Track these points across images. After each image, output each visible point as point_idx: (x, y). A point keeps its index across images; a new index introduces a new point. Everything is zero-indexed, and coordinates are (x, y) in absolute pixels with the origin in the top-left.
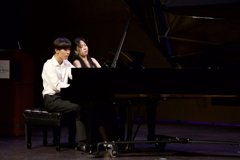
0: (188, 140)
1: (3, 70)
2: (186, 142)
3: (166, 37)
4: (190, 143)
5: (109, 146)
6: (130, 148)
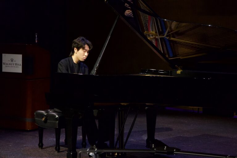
0: (175, 150)
1: (16, 64)
2: (172, 153)
3: (166, 37)
4: (176, 154)
5: (91, 154)
6: (120, 155)
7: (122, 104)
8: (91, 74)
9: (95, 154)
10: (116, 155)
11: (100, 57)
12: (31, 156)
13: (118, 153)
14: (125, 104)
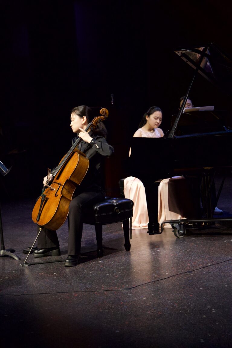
5: (174, 225)
6: (208, 224)
7: (205, 168)
8: (169, 137)
9: (179, 225)
10: (203, 225)
11: (178, 117)
12: (111, 230)
13: (206, 223)
14: (209, 168)
